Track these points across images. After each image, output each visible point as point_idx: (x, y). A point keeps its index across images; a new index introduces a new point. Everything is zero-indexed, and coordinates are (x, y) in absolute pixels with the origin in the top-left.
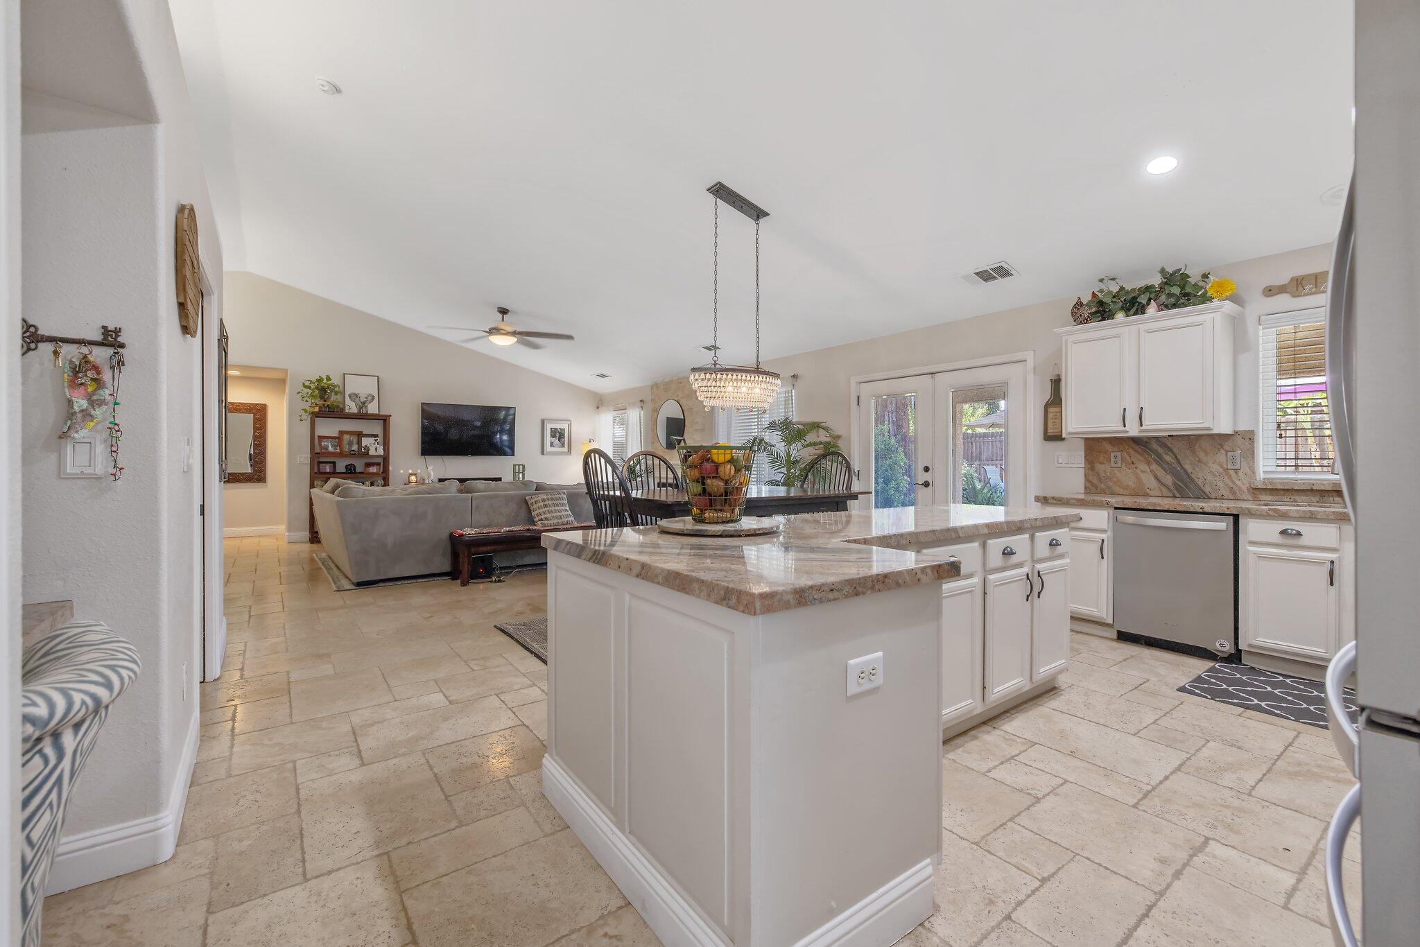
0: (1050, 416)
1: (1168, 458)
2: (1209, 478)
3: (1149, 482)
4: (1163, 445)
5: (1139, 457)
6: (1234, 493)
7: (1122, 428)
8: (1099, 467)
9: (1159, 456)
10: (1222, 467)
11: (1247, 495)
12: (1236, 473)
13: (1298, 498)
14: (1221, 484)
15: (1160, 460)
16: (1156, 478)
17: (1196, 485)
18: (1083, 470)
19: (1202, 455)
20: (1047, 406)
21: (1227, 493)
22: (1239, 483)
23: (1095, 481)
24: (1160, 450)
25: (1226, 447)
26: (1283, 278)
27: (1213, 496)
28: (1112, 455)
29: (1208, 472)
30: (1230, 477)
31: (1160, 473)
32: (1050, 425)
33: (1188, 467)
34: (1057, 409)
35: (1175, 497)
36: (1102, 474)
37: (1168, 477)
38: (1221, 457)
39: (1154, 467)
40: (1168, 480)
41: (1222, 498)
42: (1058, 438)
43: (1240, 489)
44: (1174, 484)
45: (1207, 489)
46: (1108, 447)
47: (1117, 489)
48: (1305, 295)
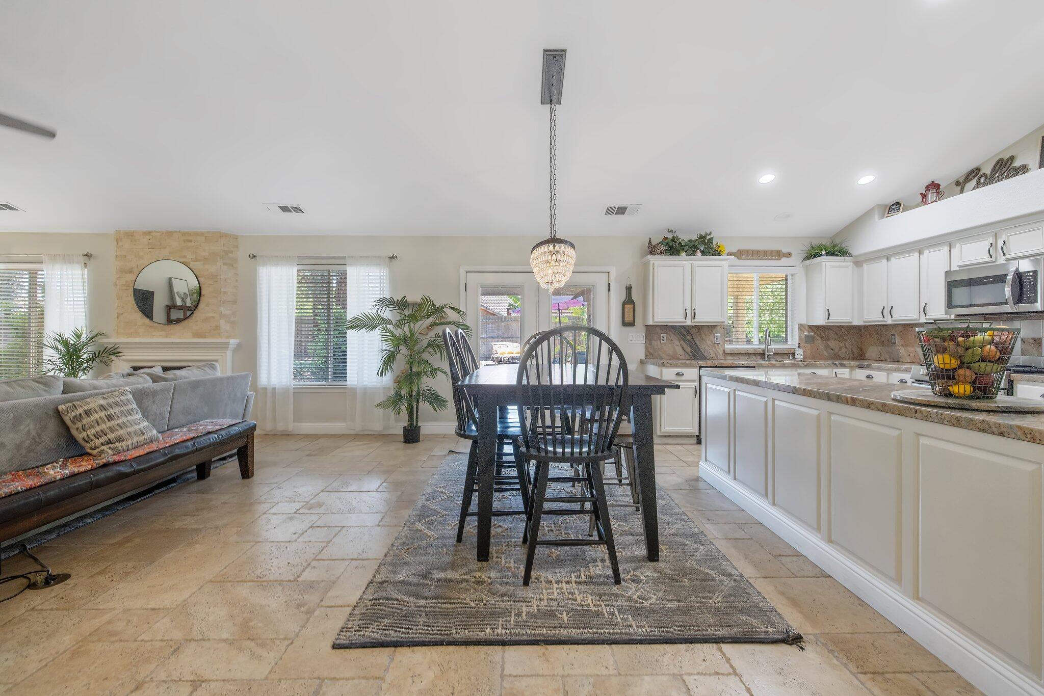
0: (626, 310)
1: (689, 338)
2: (707, 348)
3: (679, 351)
4: (687, 331)
5: (675, 337)
6: (717, 356)
7: (684, 320)
8: (654, 343)
9: (685, 337)
10: (712, 342)
11: (721, 357)
12: (718, 345)
13: (741, 357)
14: (711, 351)
15: (684, 339)
16: (683, 348)
17: (701, 352)
18: (644, 345)
19: (703, 336)
20: (624, 304)
21: (713, 355)
22: (719, 350)
23: (651, 351)
24: (685, 333)
25: (714, 332)
26: (735, 250)
27: (708, 358)
28: (662, 335)
29: (705, 346)
30: (715, 347)
31: (685, 346)
32: (626, 316)
33: (698, 343)
34: (631, 306)
35: (691, 359)
36: (656, 347)
37: (689, 348)
38: (711, 337)
39: (682, 342)
40: (688, 349)
41: (712, 358)
42: (632, 324)
43: (719, 354)
44: (692, 352)
45: (706, 355)
46: (658, 330)
47: (664, 356)
48: (744, 259)
